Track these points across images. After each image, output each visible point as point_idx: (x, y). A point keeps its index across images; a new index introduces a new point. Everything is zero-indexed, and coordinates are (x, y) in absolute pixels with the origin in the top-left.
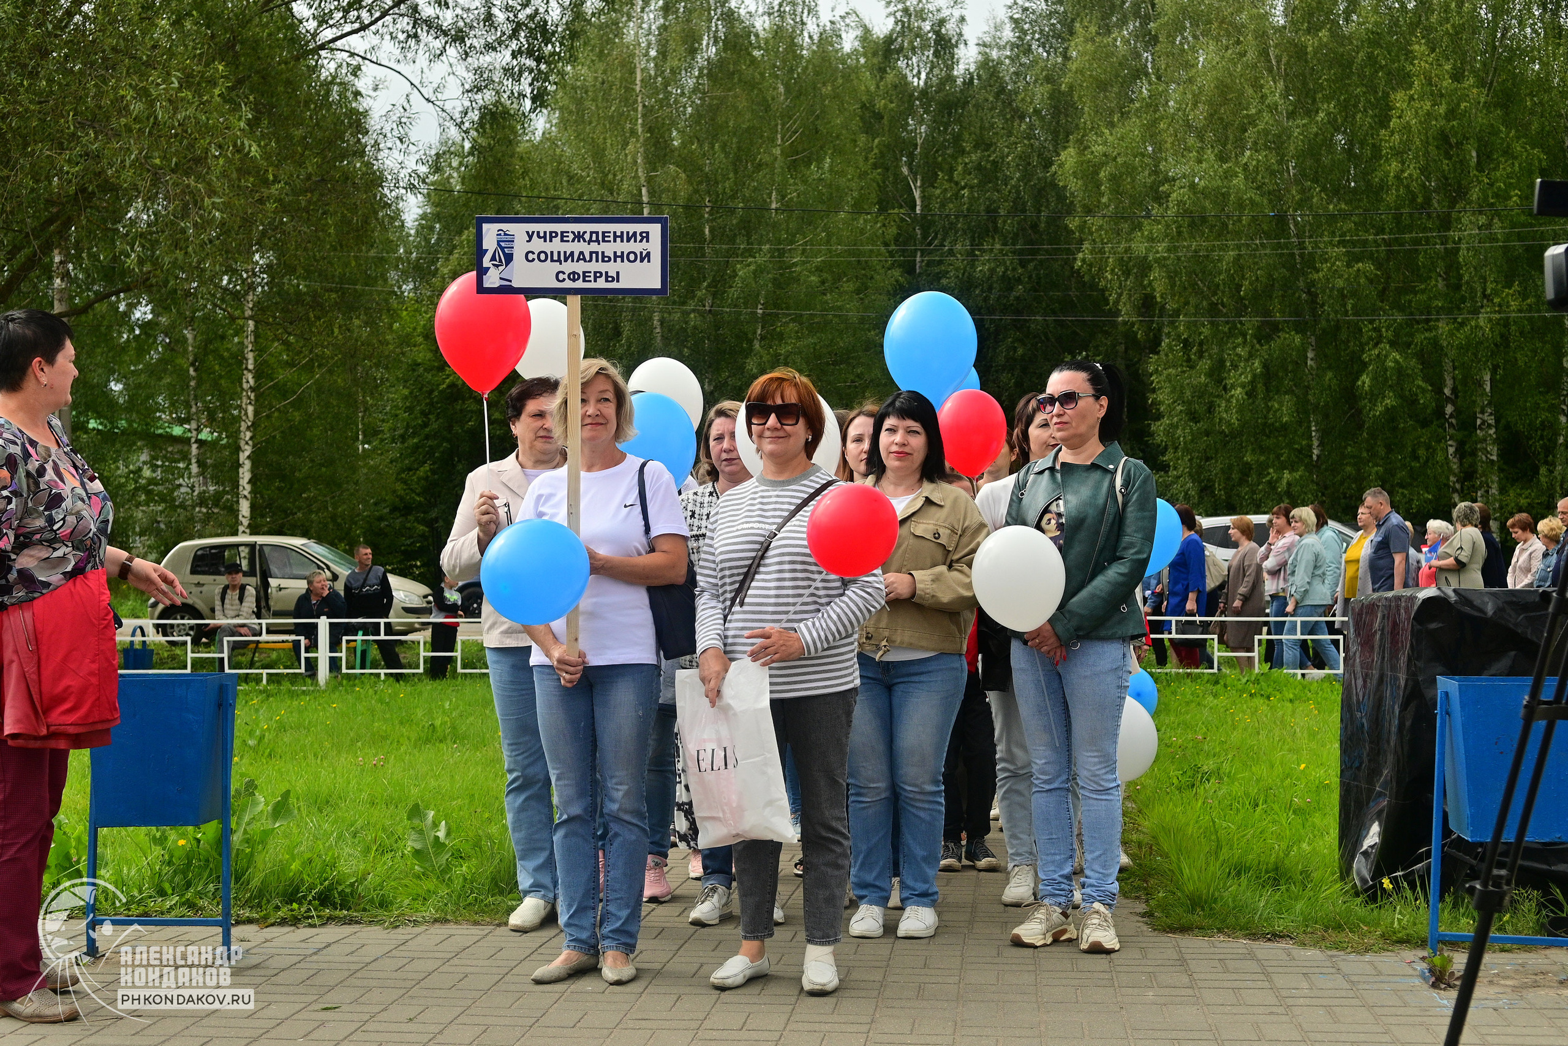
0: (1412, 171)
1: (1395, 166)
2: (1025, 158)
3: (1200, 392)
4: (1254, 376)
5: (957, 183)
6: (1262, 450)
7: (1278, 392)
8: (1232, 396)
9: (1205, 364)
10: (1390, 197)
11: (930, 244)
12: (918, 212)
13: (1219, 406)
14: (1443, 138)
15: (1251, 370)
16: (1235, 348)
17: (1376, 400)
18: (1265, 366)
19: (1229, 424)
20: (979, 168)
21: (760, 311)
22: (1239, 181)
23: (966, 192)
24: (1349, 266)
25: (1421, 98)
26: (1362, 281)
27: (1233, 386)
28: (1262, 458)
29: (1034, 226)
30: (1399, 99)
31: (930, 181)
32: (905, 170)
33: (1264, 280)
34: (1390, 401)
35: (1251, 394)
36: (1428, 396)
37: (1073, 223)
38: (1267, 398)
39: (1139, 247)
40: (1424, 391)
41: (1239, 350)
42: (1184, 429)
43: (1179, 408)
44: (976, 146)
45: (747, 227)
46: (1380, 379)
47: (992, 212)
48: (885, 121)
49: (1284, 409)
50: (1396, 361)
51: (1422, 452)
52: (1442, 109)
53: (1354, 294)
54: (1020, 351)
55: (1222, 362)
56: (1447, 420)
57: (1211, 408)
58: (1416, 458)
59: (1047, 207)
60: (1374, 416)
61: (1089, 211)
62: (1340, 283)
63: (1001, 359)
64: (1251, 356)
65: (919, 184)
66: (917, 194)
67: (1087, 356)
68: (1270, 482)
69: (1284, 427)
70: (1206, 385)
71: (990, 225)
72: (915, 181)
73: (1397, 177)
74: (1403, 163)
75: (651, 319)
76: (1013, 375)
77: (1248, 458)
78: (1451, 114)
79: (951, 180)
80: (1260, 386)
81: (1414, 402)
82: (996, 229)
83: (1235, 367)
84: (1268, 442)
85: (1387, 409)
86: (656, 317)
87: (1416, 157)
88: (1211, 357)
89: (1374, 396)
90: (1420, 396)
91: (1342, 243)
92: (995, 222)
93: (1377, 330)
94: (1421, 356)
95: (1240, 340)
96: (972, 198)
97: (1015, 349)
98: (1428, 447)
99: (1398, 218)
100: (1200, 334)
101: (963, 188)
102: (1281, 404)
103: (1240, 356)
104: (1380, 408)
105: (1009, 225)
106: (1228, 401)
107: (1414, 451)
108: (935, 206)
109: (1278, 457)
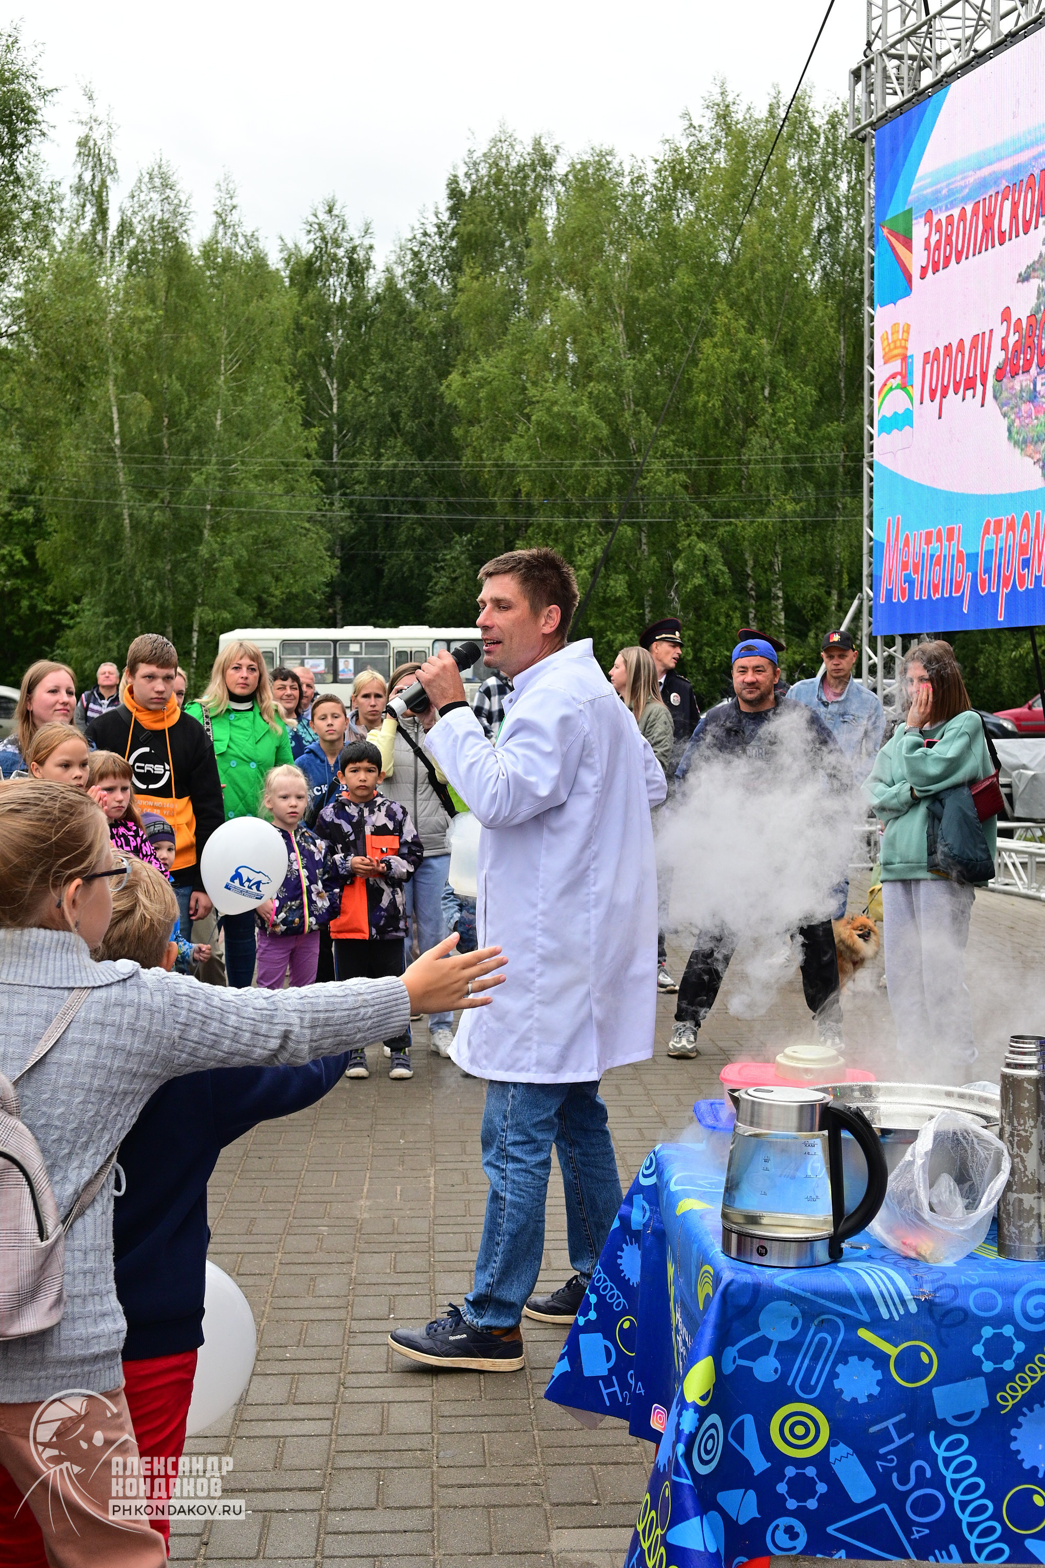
0: (716, 402)
1: (703, 397)
2: (422, 371)
4: (596, 559)
5: (365, 390)
6: (604, 617)
10: (699, 422)
11: (345, 436)
12: (335, 410)
14: (740, 375)
16: (581, 537)
18: (605, 551)
20: (383, 378)
21: (208, 507)
22: (583, 409)
23: (372, 398)
24: (668, 475)
25: (722, 346)
26: (677, 487)
28: (603, 623)
29: (430, 424)
30: (706, 344)
31: (343, 386)
32: (323, 374)
33: (604, 485)
34: (698, 580)
36: (726, 576)
37: (457, 432)
38: (607, 577)
39: (509, 455)
40: (723, 573)
41: (584, 538)
44: (382, 359)
45: (199, 441)
46: (691, 562)
47: (395, 416)
48: (306, 332)
49: (618, 585)
50: (700, 550)
51: (722, 620)
52: (737, 357)
53: (671, 497)
54: (419, 531)
55: (571, 547)
58: (719, 624)
59: (441, 412)
61: (471, 423)
62: (659, 489)
63: (403, 538)
64: (594, 543)
65: (335, 386)
66: (334, 393)
68: (608, 642)
69: (618, 600)
71: (394, 426)
72: (332, 383)
73: (705, 404)
74: (709, 395)
75: (122, 514)
77: (591, 624)
78: (746, 357)
79: (360, 387)
81: (716, 582)
82: (399, 430)
83: (581, 552)
84: (608, 611)
86: (126, 512)
87: (718, 391)
89: (685, 577)
91: (664, 455)
92: (398, 425)
94: (721, 545)
95: (585, 532)
96: (379, 404)
97: (414, 529)
98: (728, 616)
99: (705, 437)
101: (370, 395)
103: (584, 543)
104: (689, 586)
105: (410, 426)
107: (717, 619)
108: (347, 406)
109: (614, 622)
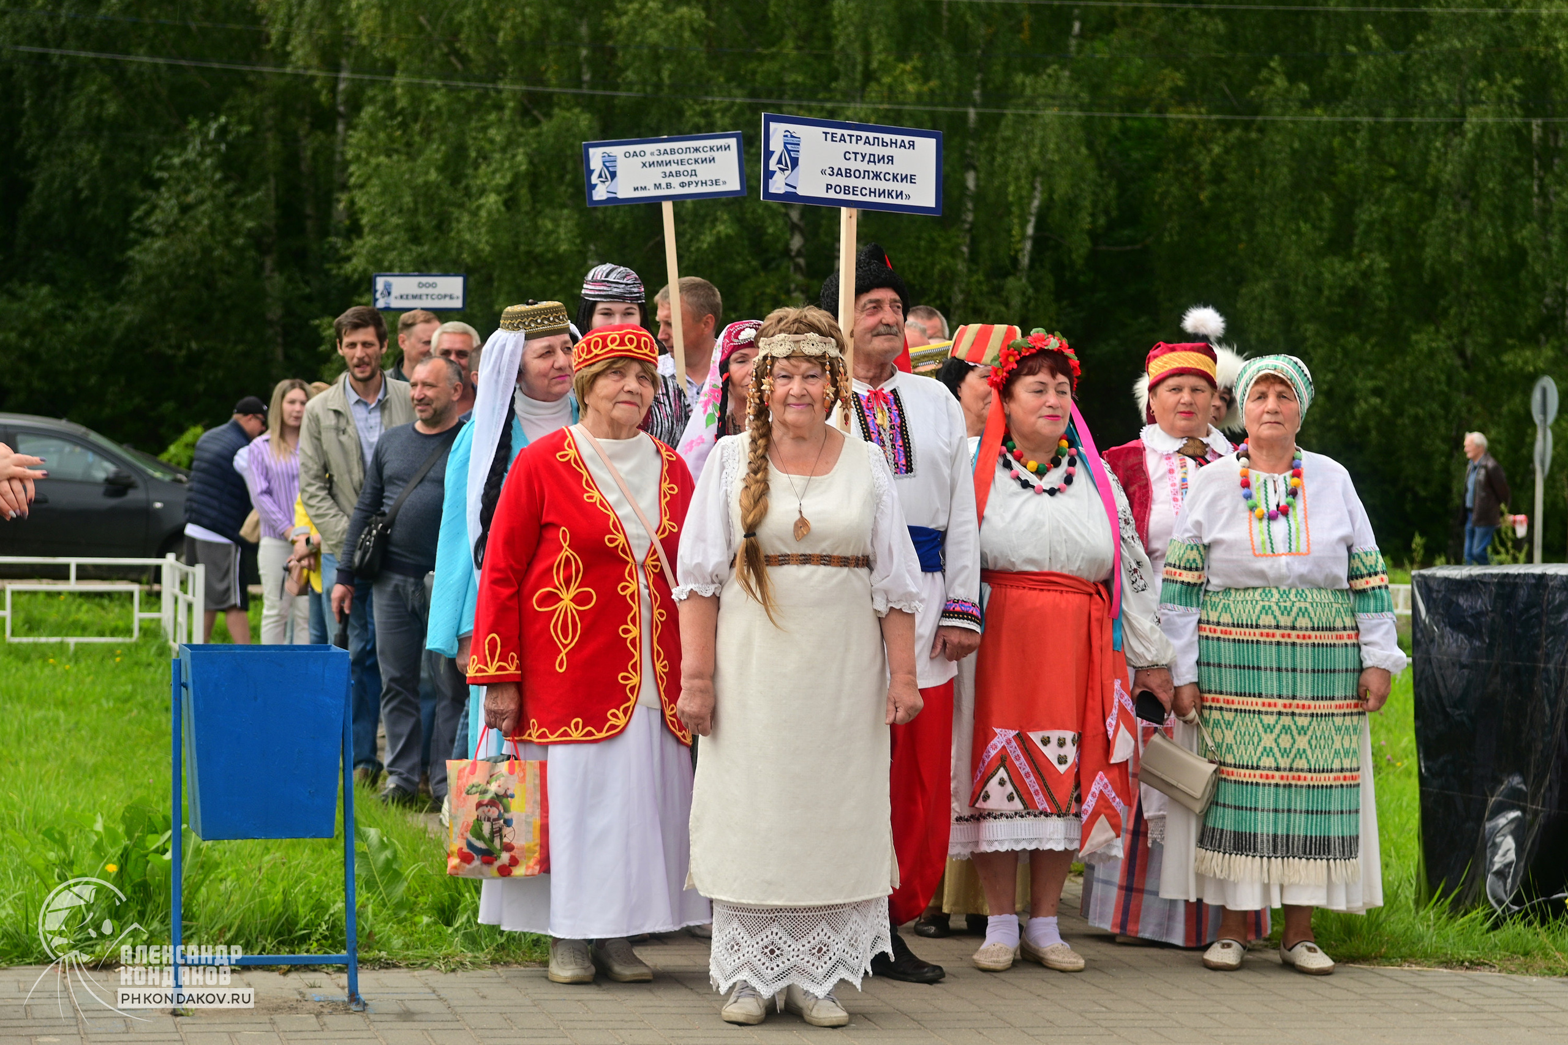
3: (427, 195)
7: (550, 203)
8: (479, 207)
9: (435, 151)
13: (458, 221)
15: (512, 167)
17: (702, 224)
19: (475, 252)
27: (483, 192)
35: (510, 204)
42: (401, 254)
43: (395, 220)
56: (792, 258)
57: (443, 224)
60: (698, 249)
67: (227, 124)
70: (438, 187)
76: (97, 147)
80: (524, 192)
85: (719, 240)
88: (443, 140)
90: (769, 221)
93: (707, 114)
100: (429, 102)
102: (555, 221)
106: (475, 213)
